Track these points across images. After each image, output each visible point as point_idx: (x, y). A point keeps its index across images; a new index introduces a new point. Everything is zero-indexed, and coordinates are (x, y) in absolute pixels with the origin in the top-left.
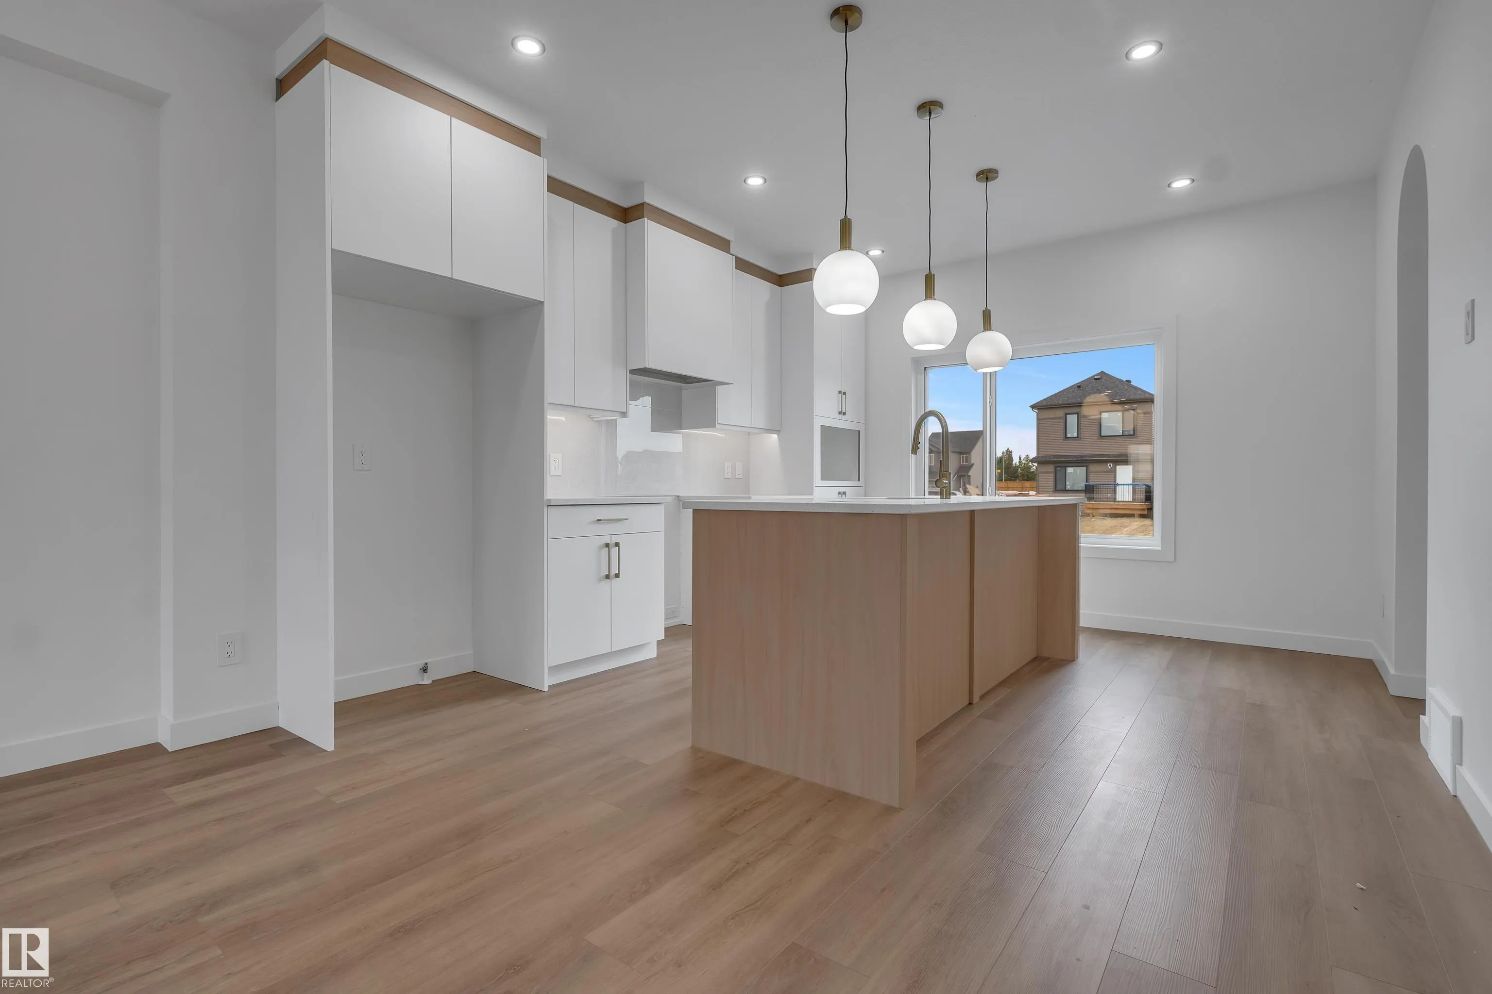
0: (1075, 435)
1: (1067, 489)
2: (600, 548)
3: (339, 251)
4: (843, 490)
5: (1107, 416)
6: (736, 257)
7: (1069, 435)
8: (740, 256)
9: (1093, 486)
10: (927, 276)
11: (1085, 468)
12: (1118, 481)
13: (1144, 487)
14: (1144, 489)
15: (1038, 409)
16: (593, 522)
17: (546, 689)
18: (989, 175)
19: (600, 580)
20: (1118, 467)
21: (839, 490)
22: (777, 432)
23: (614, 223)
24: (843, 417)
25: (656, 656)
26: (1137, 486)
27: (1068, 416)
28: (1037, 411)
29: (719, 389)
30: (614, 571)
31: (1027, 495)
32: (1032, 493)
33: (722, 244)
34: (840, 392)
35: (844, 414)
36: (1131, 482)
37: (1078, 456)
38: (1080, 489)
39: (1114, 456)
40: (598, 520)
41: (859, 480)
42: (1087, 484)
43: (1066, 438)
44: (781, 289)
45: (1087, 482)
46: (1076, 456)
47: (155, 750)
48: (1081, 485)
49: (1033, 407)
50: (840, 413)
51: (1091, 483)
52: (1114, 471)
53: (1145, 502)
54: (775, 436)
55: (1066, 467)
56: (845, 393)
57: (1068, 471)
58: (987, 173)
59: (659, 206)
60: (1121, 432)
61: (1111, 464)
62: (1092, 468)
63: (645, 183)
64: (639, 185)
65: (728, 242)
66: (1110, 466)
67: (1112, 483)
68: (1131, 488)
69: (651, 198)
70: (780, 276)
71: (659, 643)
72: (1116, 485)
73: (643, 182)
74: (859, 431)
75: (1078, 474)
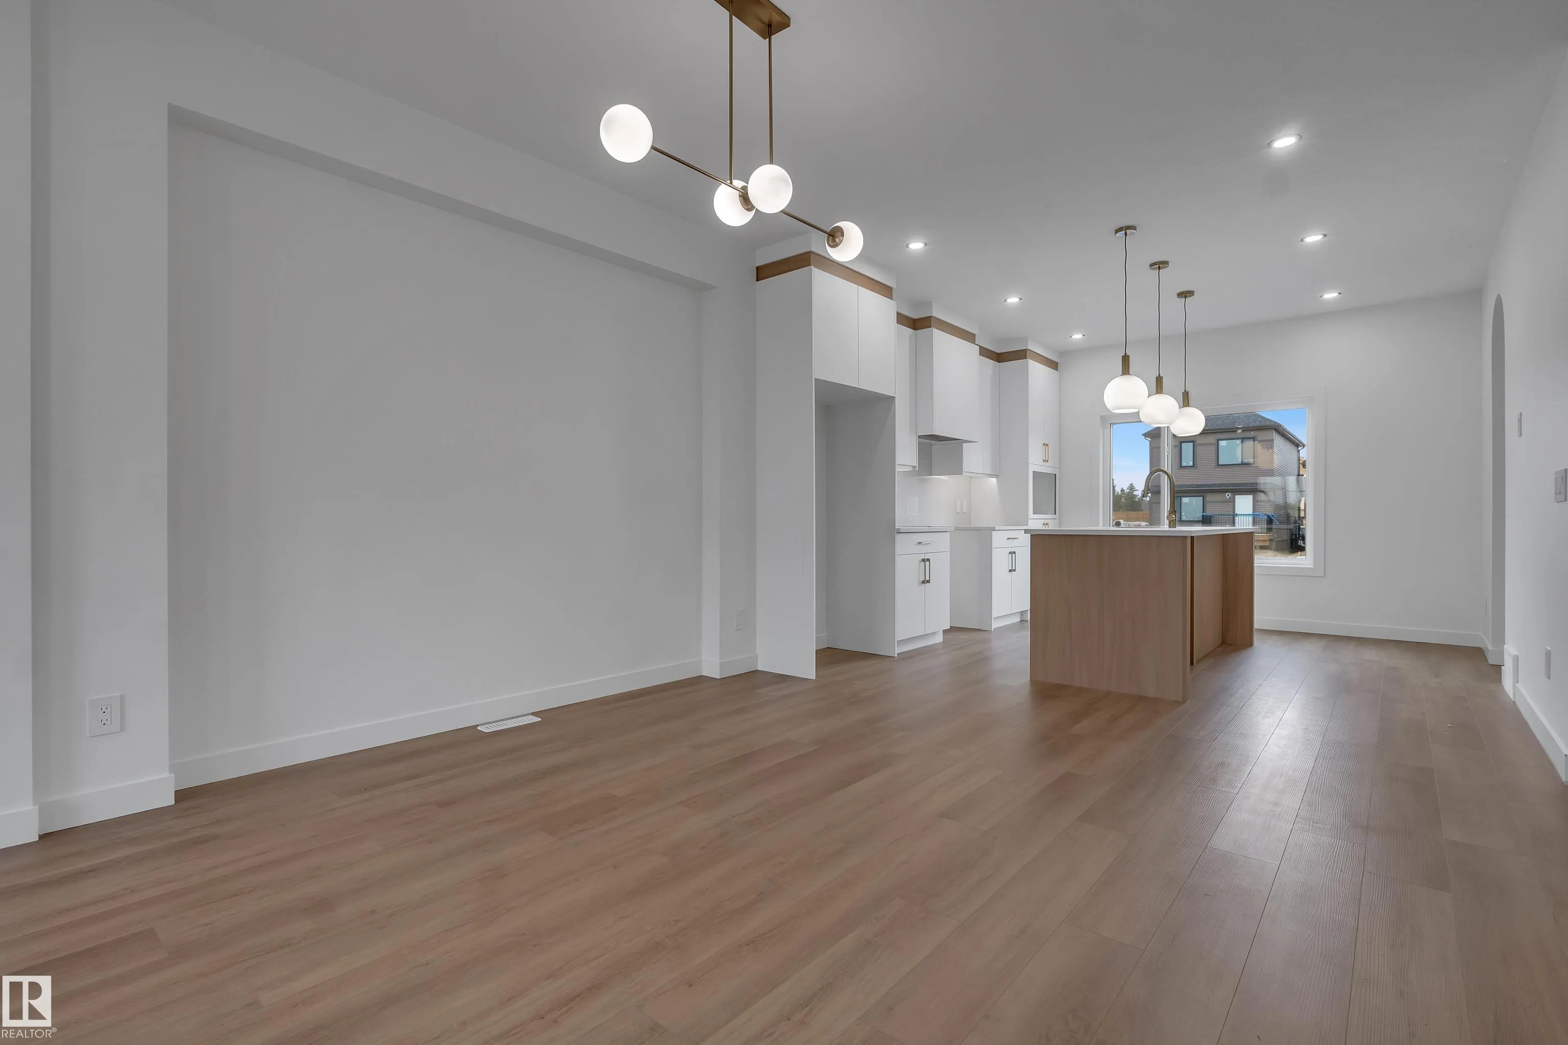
0: (1191, 464)
1: (1182, 520)
2: (920, 562)
3: (817, 379)
4: (1046, 521)
5: (1225, 444)
6: (981, 348)
7: (1184, 464)
8: (981, 345)
9: (1211, 517)
10: (1157, 378)
11: (1202, 498)
12: (1236, 512)
13: (1266, 517)
14: (1266, 520)
15: (1151, 438)
16: (917, 544)
17: (896, 656)
18: (1187, 295)
19: (920, 584)
20: (1236, 496)
21: (1043, 521)
22: (996, 476)
23: (910, 331)
24: (1047, 464)
25: (942, 641)
26: (1258, 516)
27: (1183, 444)
28: (1150, 439)
29: (965, 445)
30: (927, 578)
31: (1139, 526)
32: (1143, 524)
33: (969, 337)
34: (1044, 444)
35: (1047, 461)
36: (1251, 513)
37: (1194, 486)
38: (1196, 520)
39: (1232, 485)
40: (919, 543)
41: (1055, 514)
42: (1204, 514)
43: (1181, 467)
44: (999, 365)
45: (1203, 513)
46: (1192, 486)
47: (700, 680)
48: (1199, 515)
49: (1146, 435)
50: (1044, 461)
51: (1208, 513)
52: (1233, 502)
53: (1266, 533)
54: (994, 480)
55: (1181, 497)
56: (1047, 445)
57: (1184, 501)
58: (1186, 293)
59: (941, 318)
60: (1240, 460)
61: (1230, 494)
62: (1209, 497)
63: (933, 303)
64: (928, 304)
65: (974, 335)
66: (1228, 496)
67: (1231, 513)
68: (1251, 518)
69: (937, 313)
70: (998, 354)
71: (945, 632)
72: (1234, 515)
73: (931, 302)
74: (1055, 475)
75: (1194, 504)
